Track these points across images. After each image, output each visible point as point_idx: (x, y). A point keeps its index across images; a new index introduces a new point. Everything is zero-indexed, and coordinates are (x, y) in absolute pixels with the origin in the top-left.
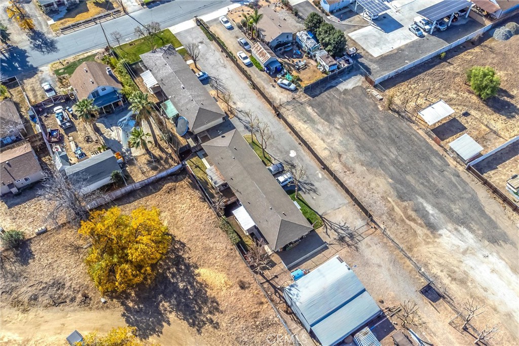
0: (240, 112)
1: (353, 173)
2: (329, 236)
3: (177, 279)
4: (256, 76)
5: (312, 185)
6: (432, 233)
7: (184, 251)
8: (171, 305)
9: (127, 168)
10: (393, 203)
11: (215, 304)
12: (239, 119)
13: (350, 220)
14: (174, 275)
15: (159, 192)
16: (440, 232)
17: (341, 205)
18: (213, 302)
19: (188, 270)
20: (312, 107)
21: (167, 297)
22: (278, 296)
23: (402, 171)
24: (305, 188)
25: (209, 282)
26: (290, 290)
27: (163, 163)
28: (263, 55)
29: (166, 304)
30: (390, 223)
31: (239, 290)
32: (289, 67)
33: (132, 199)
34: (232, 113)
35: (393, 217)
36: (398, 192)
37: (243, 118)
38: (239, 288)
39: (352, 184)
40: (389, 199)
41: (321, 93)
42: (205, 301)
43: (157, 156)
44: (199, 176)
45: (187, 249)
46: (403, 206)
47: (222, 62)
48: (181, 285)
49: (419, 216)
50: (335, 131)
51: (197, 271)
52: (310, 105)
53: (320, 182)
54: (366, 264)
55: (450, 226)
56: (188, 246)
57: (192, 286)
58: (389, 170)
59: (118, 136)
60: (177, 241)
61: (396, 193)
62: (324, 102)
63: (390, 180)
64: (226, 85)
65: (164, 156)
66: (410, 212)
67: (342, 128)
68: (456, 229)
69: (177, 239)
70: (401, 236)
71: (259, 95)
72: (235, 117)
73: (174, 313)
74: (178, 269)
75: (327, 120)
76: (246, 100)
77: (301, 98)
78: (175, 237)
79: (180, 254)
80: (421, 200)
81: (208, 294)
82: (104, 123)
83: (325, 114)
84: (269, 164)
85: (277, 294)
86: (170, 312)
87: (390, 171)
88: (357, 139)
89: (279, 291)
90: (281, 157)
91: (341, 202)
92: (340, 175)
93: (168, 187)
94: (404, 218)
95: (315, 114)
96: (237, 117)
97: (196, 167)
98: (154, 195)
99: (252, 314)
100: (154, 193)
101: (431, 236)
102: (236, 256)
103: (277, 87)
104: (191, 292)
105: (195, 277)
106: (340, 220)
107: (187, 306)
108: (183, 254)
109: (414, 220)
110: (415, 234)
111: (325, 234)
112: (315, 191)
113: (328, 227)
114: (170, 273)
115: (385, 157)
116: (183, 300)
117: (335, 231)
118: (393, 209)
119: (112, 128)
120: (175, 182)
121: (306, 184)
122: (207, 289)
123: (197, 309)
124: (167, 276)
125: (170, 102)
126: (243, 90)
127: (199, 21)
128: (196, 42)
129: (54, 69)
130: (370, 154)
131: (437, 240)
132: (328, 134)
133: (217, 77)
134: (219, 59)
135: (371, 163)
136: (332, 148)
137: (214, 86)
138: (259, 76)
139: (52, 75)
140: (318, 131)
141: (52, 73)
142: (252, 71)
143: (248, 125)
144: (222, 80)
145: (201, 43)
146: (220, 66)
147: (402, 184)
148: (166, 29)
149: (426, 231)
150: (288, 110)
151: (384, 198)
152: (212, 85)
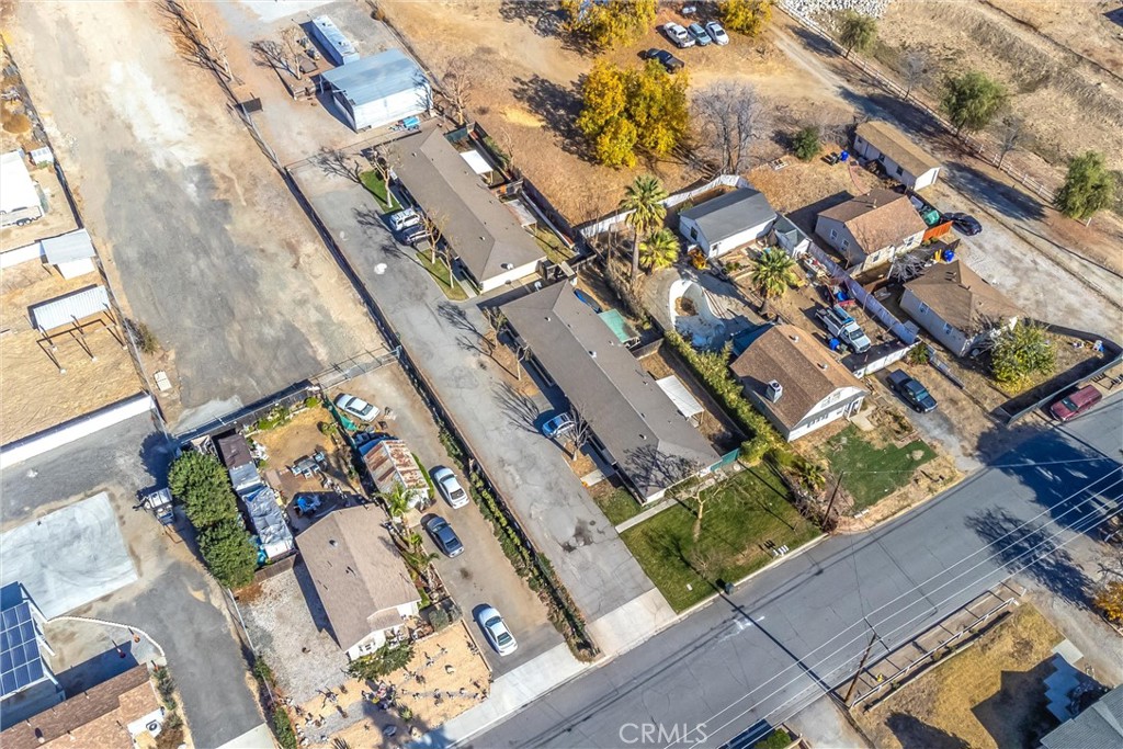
0: (473, 347)
1: (284, 239)
2: (356, 162)
4: (427, 441)
5: (360, 222)
6: (207, 164)
7: (563, 143)
10: (242, 198)
11: (518, 96)
12: (475, 331)
13: (319, 179)
16: (194, 164)
17: (325, 196)
18: (521, 98)
19: (555, 125)
20: (314, 359)
23: (199, 241)
25: (527, 114)
30: (260, 175)
31: (488, 107)
34: (489, 343)
35: (252, 182)
36: (225, 213)
37: (466, 332)
38: (489, 109)
39: (295, 222)
40: (244, 204)
42: (530, 99)
44: (550, 235)
45: (559, 145)
46: (228, 195)
47: (509, 478)
48: (562, 112)
49: (213, 181)
50: (285, 309)
51: (544, 123)
52: (318, 363)
53: (346, 226)
54: (316, 135)
55: (176, 169)
56: (558, 148)
57: (548, 111)
58: (221, 243)
59: (714, 302)
61: (230, 210)
62: (286, 369)
63: (228, 227)
64: (500, 410)
66: (222, 186)
67: (270, 313)
68: (169, 165)
69: (575, 156)
70: (252, 162)
72: (484, 334)
73: (568, 90)
74: (568, 126)
75: (295, 330)
76: (457, 373)
77: (333, 382)
78: (578, 159)
79: (568, 141)
80: (196, 200)
81: (527, 104)
83: (294, 343)
86: (572, 90)
87: (220, 240)
88: (252, 293)
90: (403, 263)
94: (236, 181)
95: (314, 343)
96: (480, 336)
97: (557, 247)
101: (210, 161)
104: (548, 107)
105: (546, 119)
106: (333, 180)
107: (554, 96)
108: (564, 140)
109: (223, 177)
110: (232, 163)
112: (359, 214)
113: (353, 172)
115: (216, 261)
116: (558, 100)
117: (345, 168)
118: (247, 190)
119: (734, 316)
121: (370, 223)
122: (529, 108)
123: (540, 93)
125: (618, 335)
126: (460, 396)
127: (584, 646)
128: (585, 551)
129: (939, 460)
130: (241, 268)
131: (205, 156)
132: (302, 302)
133: (521, 433)
134: (517, 487)
135: (246, 252)
136: (304, 277)
137: (530, 406)
138: (420, 439)
139: (935, 443)
140: (319, 309)
141: (939, 449)
142: (434, 454)
143: (457, 318)
144: (511, 423)
145: (569, 548)
146: (516, 465)
147: (214, 221)
148: (684, 615)
149: (214, 166)
150: (368, 353)
151: (251, 204)
152: (534, 411)
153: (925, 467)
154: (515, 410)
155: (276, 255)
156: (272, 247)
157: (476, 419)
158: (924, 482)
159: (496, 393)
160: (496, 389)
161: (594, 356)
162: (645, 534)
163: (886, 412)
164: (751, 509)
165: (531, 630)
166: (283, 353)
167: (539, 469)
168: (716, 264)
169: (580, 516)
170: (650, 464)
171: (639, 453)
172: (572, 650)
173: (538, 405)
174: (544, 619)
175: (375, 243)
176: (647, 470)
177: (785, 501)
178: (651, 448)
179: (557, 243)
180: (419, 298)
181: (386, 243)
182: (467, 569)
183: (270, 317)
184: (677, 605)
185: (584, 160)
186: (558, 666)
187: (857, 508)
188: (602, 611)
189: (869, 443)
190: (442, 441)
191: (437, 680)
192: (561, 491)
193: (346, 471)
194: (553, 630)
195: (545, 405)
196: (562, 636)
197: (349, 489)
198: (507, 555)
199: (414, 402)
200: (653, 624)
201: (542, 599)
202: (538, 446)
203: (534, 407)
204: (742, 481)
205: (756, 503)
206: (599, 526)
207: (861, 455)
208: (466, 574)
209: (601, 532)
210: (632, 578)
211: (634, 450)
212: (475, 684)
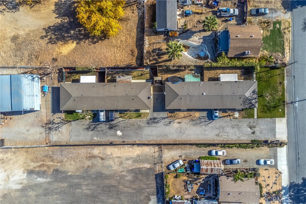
0: (170, 122)
1: (86, 158)
2: (57, 118)
3: (77, 32)
4: (198, 151)
5: (92, 130)
6: (28, 170)
7: (90, 41)
8: (65, 23)
9: (163, 36)
10: (56, 164)
11: (53, 42)
12: (164, 118)
13: (60, 134)
14: (80, 31)
15: (135, 46)
16: (26, 174)
17: (71, 136)
18: (55, 42)
19: (78, 39)
20: (148, 169)
21: (70, 23)
22: (41, 74)
23: (72, 185)
24: (93, 125)
25: (66, 45)
26: (32, 77)
27: (155, 57)
28: (207, 164)
29: (66, 21)
30: (46, 153)
31: (54, 57)
32: (193, 178)
33: (139, 30)
34: (171, 116)
35: (48, 158)
36: (61, 172)
37: (163, 121)
38: (55, 57)
39: (80, 151)
40: (59, 164)
41: (157, 183)
42: (58, 39)
43: (162, 56)
44: (135, 73)
45: (91, 44)
46: (51, 168)
47: (224, 136)
48: (72, 32)
49: (40, 171)
50: (121, 169)
51: (75, 42)
52: (150, 169)
53: (91, 136)
54: (32, 125)
55: (25, 182)
56: (92, 45)
57: (68, 37)
58: (77, 179)
59: (193, 41)
60: (98, 41)
61: (60, 170)
62: (148, 179)
63: (70, 174)
64: (199, 126)
65: (160, 60)
66: (45, 168)
67: (120, 175)
68: (22, 183)
69: (100, 42)
70: (36, 153)
71: (178, 142)
72: (167, 116)
73: (60, 22)
74: (82, 34)
75: (132, 170)
76: (178, 131)
77: (160, 167)
78: (102, 41)
79: (90, 39)
80: (48, 180)
81: (60, 42)
82: (209, 36)
83: (138, 172)
84: (120, 115)
85: (43, 74)
86: (61, 21)
87: (75, 178)
88: (108, 177)
89: (44, 75)
90: (120, 125)
91: (72, 138)
92: (89, 150)
93: (135, 52)
94: (44, 163)
95: (141, 166)
96: (167, 118)
97: (142, 74)
98: (135, 43)
99: (39, 56)
100: (136, 43)
101: (27, 168)
102: (72, 65)
103: (178, 158)
104: (66, 35)
105: (73, 40)
106: (63, 130)
107: (60, 29)
108: (89, 40)
109: (40, 166)
110: (32, 161)
111: (59, 116)
112: (87, 129)
113: (62, 121)
114: (82, 30)
115: (86, 183)
116: (64, 29)
117: (58, 123)
118: (52, 161)
119: (202, 39)
120: (137, 57)
121: (95, 127)
122: (63, 43)
123: (56, 33)
124: (81, 28)
125: (197, 81)
126: (188, 135)
127: (281, 144)
128: (257, 129)
129: (282, 22)
130: (93, 176)
131: (23, 169)
132: (121, 163)
133: (210, 125)
134: (228, 136)
135: (87, 172)
136: (110, 158)
137: (203, 118)
138: (196, 153)
139: (277, 19)
140: (127, 159)
141: (279, 19)
142: (203, 151)
143: (156, 121)
144: (205, 126)
145: (254, 133)
146: (220, 132)
147: (63, 178)
148: (286, 116)
149: (31, 168)
150: (155, 152)
151: (62, 161)
152: (205, 117)
153: (282, 27)
154: (201, 123)
155: (92, 163)
156: (88, 163)
157: (199, 135)
158: (286, 31)
159: (192, 124)
160: (190, 124)
161: (204, 94)
162: (261, 112)
163: (260, 23)
164: (268, 81)
165: (270, 153)
166: (140, 176)
167: (225, 127)
168: (178, 30)
169: (246, 125)
170: (249, 101)
171: (244, 102)
172: (280, 147)
173: (203, 115)
174: (268, 149)
175: (106, 129)
176: (251, 103)
177: (271, 71)
178: (245, 98)
179: (140, 73)
180: (140, 127)
181: (107, 126)
182: (244, 160)
183: (122, 175)
184: (283, 116)
185: (104, 40)
186: (282, 153)
187: (283, 54)
188: (274, 135)
189: (266, 36)
190: (200, 147)
191: (270, 181)
192: (235, 125)
193: (196, 177)
194: (273, 149)
195: (205, 114)
196: (275, 147)
197: (202, 179)
198: (246, 148)
199: (181, 148)
200: (284, 125)
201: (263, 146)
202: (217, 123)
203: (203, 117)
204: (259, 77)
205: (268, 78)
206: (252, 122)
207: (268, 40)
208: (245, 161)
209: (254, 122)
210: (270, 122)
211: (242, 102)
212: (276, 173)
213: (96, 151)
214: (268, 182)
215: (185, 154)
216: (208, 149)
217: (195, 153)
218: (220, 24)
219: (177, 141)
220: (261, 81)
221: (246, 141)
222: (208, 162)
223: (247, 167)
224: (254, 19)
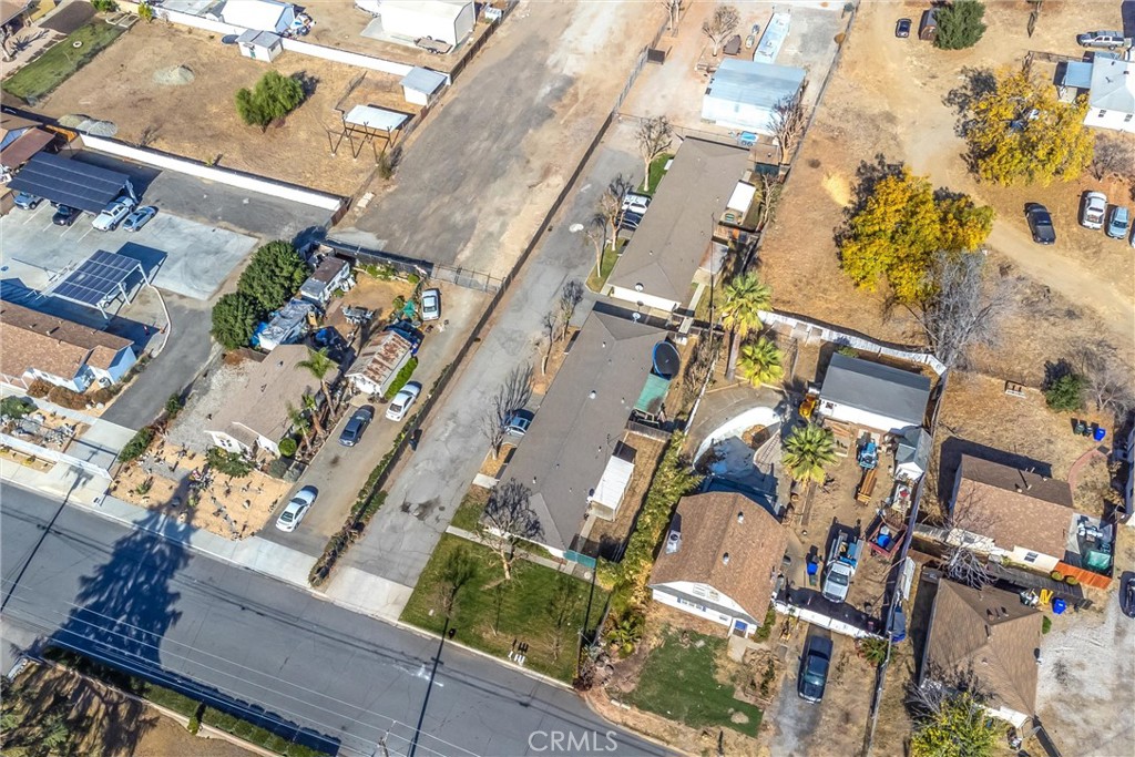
0: (551, 327)
1: (550, 164)
4: (437, 362)
5: (610, 187)
6: (577, 80)
7: (843, 232)
9: (812, 380)
10: (566, 117)
11: (862, 171)
12: (569, 318)
13: (629, 137)
16: (570, 74)
17: (613, 152)
20: (456, 255)
23: (503, 128)
25: (847, 190)
30: (597, 109)
31: (823, 164)
34: (565, 333)
35: (587, 111)
36: (543, 120)
37: (562, 314)
39: (571, 156)
40: (562, 123)
42: (868, 180)
45: (837, 231)
46: (561, 109)
47: (441, 429)
49: (565, 94)
50: (486, 210)
51: (850, 206)
52: (454, 259)
53: (599, 181)
55: (555, 71)
56: (832, 234)
58: (513, 139)
61: (548, 120)
62: (433, 247)
63: (531, 131)
64: (503, 383)
66: (566, 101)
67: (475, 205)
68: (555, 66)
70: (607, 96)
71: (486, 326)
75: (472, 227)
76: (516, 335)
77: (445, 277)
80: (538, 100)
81: (859, 182)
83: (460, 235)
87: (515, 136)
88: (484, 184)
94: (579, 103)
95: (469, 245)
96: (567, 324)
99: (833, 142)
101: (583, 79)
105: (857, 204)
106: (637, 144)
109: (575, 95)
110: (593, 89)
112: (619, 180)
113: (658, 148)
115: (494, 149)
117: (657, 141)
118: (576, 114)
121: (615, 192)
122: (856, 186)
126: (494, 352)
127: (322, 573)
128: (412, 519)
129: (752, 742)
130: (500, 164)
132: (501, 213)
133: (492, 410)
134: (437, 440)
135: (517, 156)
136: (525, 198)
137: (523, 398)
138: (435, 357)
139: (771, 727)
140: (503, 225)
141: (766, 735)
143: (571, 300)
144: (496, 398)
145: (405, 508)
146: (458, 426)
147: (529, 121)
148: (403, 625)
149: (579, 84)
150: (489, 277)
151: (566, 126)
152: (522, 403)
153: (730, 733)
154: (512, 391)
155: (532, 170)
156: (536, 164)
157: (481, 375)
158: (709, 742)
159: (518, 371)
160: (522, 368)
161: (593, 396)
162: (459, 549)
163: (770, 661)
164: (550, 612)
165: (315, 531)
166: (447, 236)
167: (466, 442)
169: (442, 496)
171: (517, 488)
172: (314, 568)
173: (530, 402)
174: (329, 534)
176: (505, 504)
178: (528, 493)
180: (570, 266)
182: (340, 460)
183: (471, 208)
184: (408, 614)
186: (294, 569)
187: (626, 698)
188: (364, 566)
189: (716, 667)
190: (444, 371)
191: (233, 502)
192: (457, 469)
193: (371, 337)
194: (324, 545)
196: (323, 554)
197: (357, 350)
198: (371, 475)
199: (467, 331)
200: (377, 608)
201: (348, 521)
203: (525, 401)
204: (575, 587)
205: (559, 612)
206: (443, 515)
207: (695, 668)
208: (335, 461)
209: (437, 519)
210: (411, 567)
211: (518, 482)
212: (245, 527)
213: (557, 182)
214: (234, 495)
215: (445, 335)
216: (428, 386)
217: (437, 355)
218: (806, 540)
219: (491, 326)
220: (561, 589)
221: (394, 481)
222: (397, 356)
223: (318, 459)
224: (793, 649)
